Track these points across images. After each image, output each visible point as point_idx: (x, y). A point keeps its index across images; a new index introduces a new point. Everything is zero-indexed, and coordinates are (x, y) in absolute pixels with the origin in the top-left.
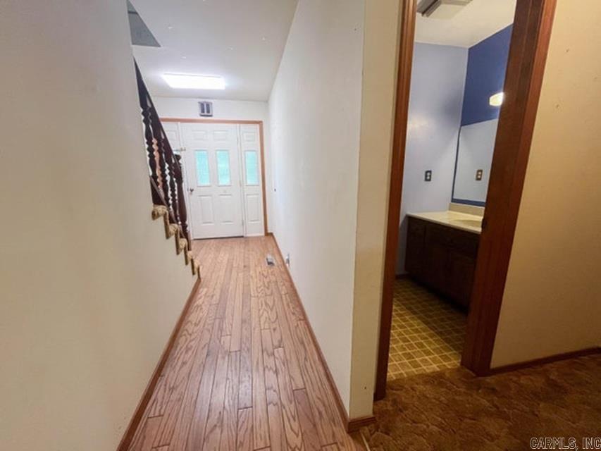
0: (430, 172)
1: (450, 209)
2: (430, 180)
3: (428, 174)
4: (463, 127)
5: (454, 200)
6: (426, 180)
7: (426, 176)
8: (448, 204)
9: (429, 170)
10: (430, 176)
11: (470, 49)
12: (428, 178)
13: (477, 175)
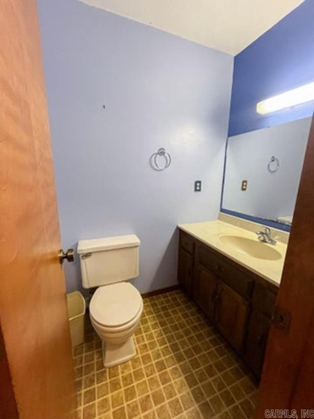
0: (200, 182)
1: (219, 219)
2: (199, 190)
3: (198, 184)
4: (230, 138)
5: (222, 210)
6: (196, 190)
7: (196, 186)
8: (218, 214)
9: (199, 180)
10: (200, 186)
11: (235, 58)
12: (198, 188)
13: (243, 185)
